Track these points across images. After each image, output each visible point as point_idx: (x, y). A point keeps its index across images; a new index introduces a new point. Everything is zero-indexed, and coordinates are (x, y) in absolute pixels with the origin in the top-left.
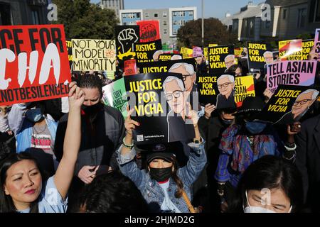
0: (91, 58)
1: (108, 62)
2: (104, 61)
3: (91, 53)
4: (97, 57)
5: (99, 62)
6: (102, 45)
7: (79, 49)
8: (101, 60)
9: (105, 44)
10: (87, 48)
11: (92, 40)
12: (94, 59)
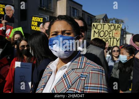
0: (104, 37)
1: (115, 40)
2: (112, 39)
3: (105, 34)
4: (108, 36)
5: (109, 40)
6: (112, 28)
7: (97, 31)
8: (111, 38)
9: (115, 27)
10: (102, 30)
11: (107, 24)
12: (106, 38)
